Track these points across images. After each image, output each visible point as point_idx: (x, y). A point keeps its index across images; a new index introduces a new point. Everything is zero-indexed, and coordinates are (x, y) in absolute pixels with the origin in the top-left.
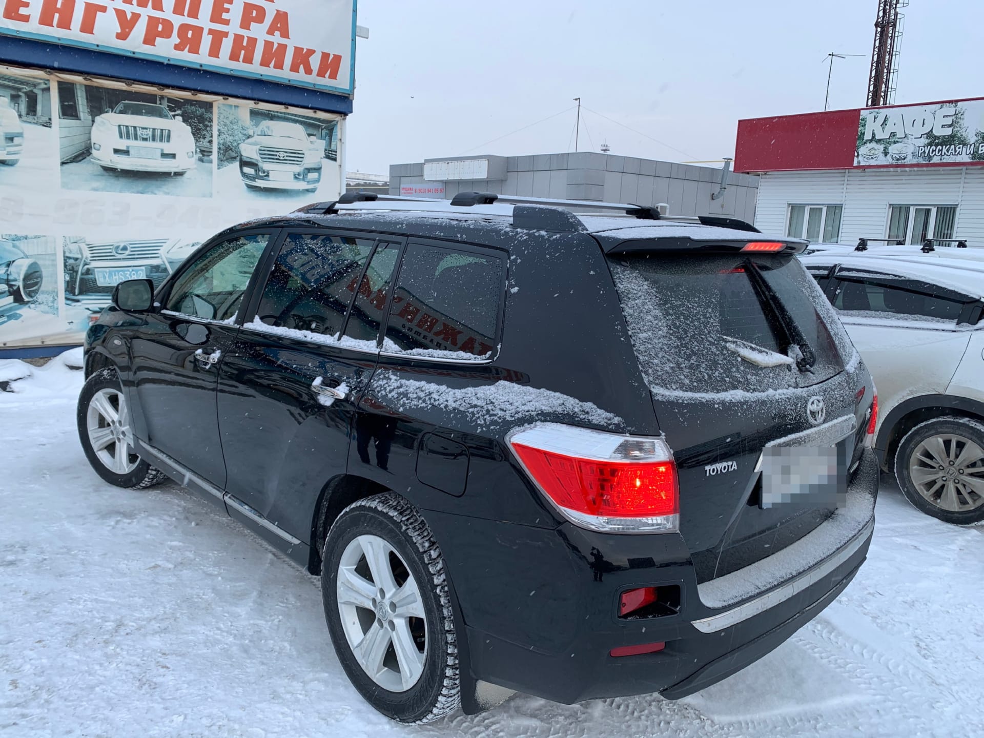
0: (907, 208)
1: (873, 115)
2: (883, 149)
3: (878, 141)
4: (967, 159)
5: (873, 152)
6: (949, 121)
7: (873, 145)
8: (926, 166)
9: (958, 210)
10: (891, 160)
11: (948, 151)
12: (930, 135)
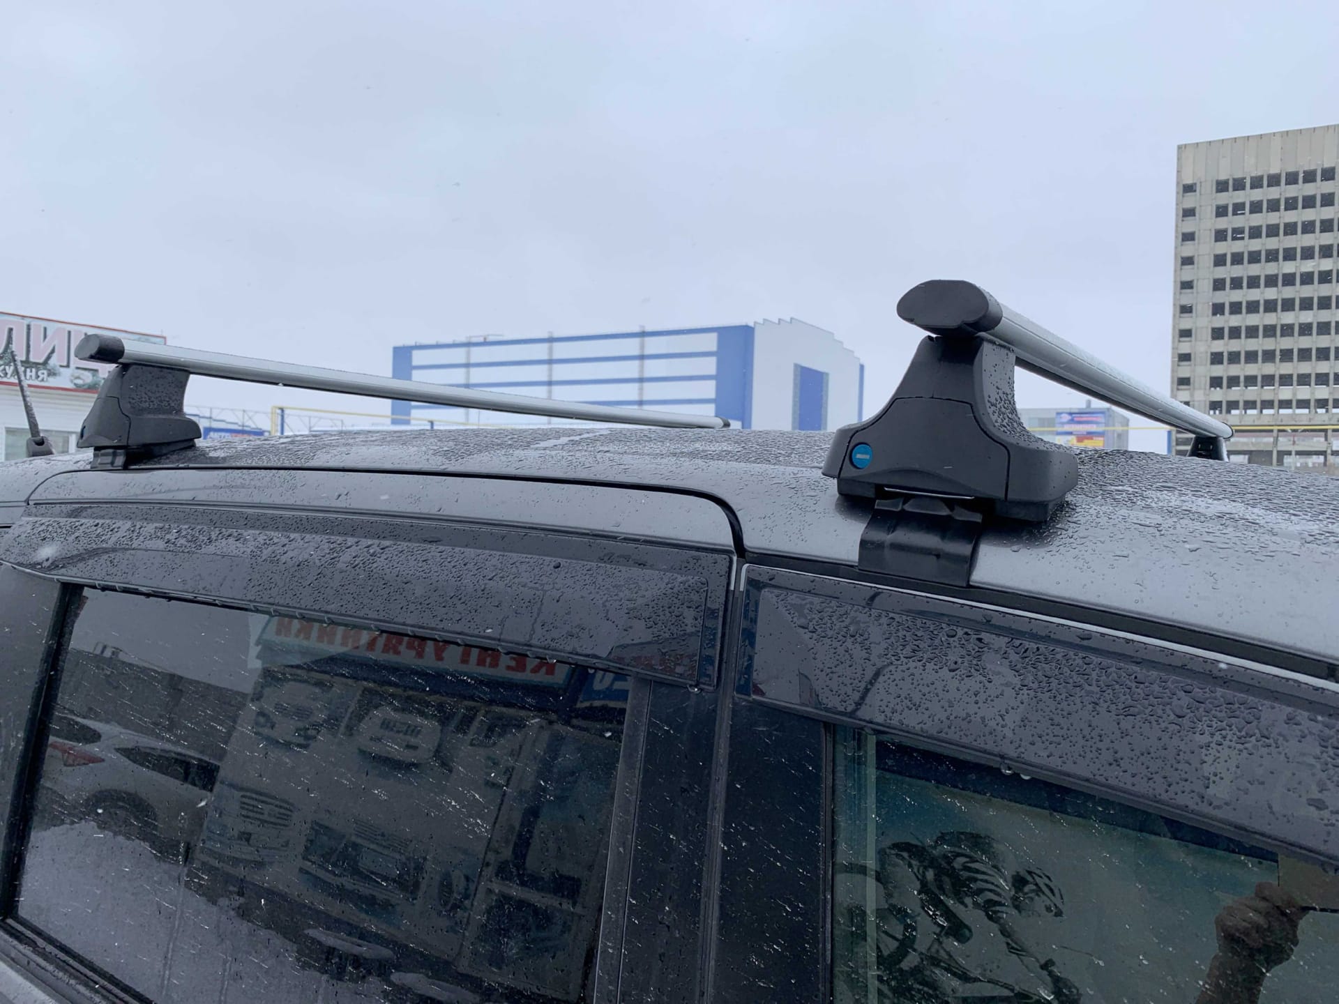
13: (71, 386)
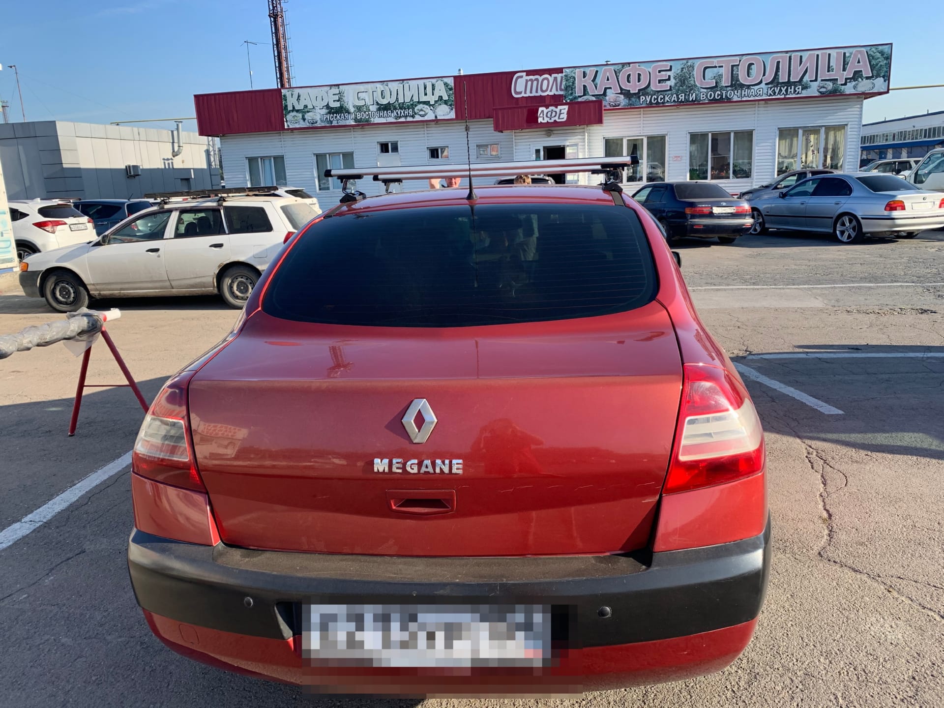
0: (325, 155)
1: (290, 92)
2: (301, 117)
3: (298, 111)
4: (353, 123)
5: (296, 118)
6: (337, 98)
7: (294, 113)
8: (330, 128)
9: (354, 155)
10: (308, 124)
11: (340, 117)
12: (327, 106)
13: (817, 94)
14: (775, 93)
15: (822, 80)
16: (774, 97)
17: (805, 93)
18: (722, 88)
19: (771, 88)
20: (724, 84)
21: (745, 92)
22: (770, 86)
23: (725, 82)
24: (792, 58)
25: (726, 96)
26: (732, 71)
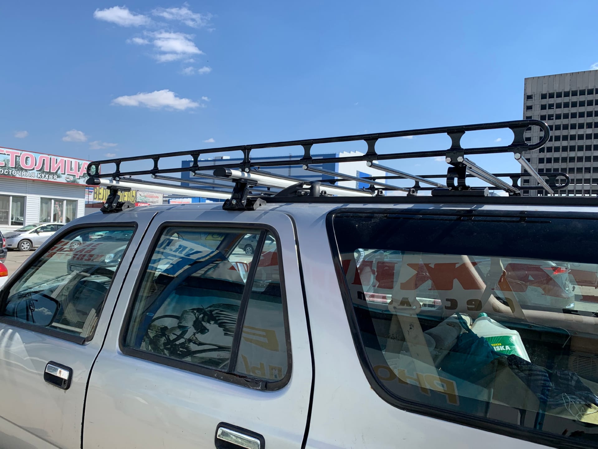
13: (65, 182)
14: (42, 177)
15: (68, 175)
16: (41, 179)
17: (59, 180)
18: (9, 168)
19: (40, 174)
20: (10, 166)
21: (24, 173)
22: (39, 172)
23: (11, 164)
24: (52, 159)
25: (12, 173)
26: (16, 159)
